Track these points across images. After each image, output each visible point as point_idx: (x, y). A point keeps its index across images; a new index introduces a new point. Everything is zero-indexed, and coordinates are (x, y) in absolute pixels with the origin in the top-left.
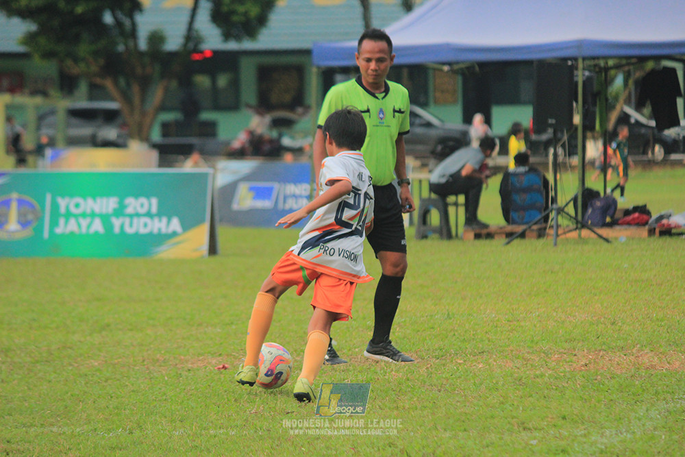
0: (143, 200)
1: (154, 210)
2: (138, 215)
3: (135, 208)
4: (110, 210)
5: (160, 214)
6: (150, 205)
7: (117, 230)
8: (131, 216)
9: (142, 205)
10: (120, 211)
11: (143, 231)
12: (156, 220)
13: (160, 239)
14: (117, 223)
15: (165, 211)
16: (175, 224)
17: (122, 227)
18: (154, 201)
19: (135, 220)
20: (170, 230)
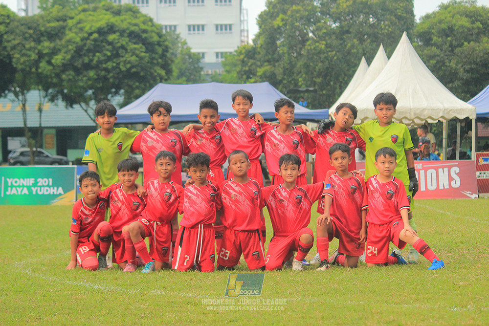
0: (46, 179)
1: (51, 184)
2: (43, 186)
3: (42, 183)
4: (31, 184)
5: (53, 186)
6: (49, 181)
7: (34, 193)
8: (40, 187)
9: (45, 182)
10: (35, 184)
11: (46, 193)
12: (52, 188)
13: (54, 196)
14: (34, 190)
15: (55, 184)
16: (61, 190)
17: (37, 191)
18: (51, 180)
19: (42, 188)
20: (58, 193)
